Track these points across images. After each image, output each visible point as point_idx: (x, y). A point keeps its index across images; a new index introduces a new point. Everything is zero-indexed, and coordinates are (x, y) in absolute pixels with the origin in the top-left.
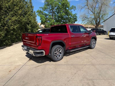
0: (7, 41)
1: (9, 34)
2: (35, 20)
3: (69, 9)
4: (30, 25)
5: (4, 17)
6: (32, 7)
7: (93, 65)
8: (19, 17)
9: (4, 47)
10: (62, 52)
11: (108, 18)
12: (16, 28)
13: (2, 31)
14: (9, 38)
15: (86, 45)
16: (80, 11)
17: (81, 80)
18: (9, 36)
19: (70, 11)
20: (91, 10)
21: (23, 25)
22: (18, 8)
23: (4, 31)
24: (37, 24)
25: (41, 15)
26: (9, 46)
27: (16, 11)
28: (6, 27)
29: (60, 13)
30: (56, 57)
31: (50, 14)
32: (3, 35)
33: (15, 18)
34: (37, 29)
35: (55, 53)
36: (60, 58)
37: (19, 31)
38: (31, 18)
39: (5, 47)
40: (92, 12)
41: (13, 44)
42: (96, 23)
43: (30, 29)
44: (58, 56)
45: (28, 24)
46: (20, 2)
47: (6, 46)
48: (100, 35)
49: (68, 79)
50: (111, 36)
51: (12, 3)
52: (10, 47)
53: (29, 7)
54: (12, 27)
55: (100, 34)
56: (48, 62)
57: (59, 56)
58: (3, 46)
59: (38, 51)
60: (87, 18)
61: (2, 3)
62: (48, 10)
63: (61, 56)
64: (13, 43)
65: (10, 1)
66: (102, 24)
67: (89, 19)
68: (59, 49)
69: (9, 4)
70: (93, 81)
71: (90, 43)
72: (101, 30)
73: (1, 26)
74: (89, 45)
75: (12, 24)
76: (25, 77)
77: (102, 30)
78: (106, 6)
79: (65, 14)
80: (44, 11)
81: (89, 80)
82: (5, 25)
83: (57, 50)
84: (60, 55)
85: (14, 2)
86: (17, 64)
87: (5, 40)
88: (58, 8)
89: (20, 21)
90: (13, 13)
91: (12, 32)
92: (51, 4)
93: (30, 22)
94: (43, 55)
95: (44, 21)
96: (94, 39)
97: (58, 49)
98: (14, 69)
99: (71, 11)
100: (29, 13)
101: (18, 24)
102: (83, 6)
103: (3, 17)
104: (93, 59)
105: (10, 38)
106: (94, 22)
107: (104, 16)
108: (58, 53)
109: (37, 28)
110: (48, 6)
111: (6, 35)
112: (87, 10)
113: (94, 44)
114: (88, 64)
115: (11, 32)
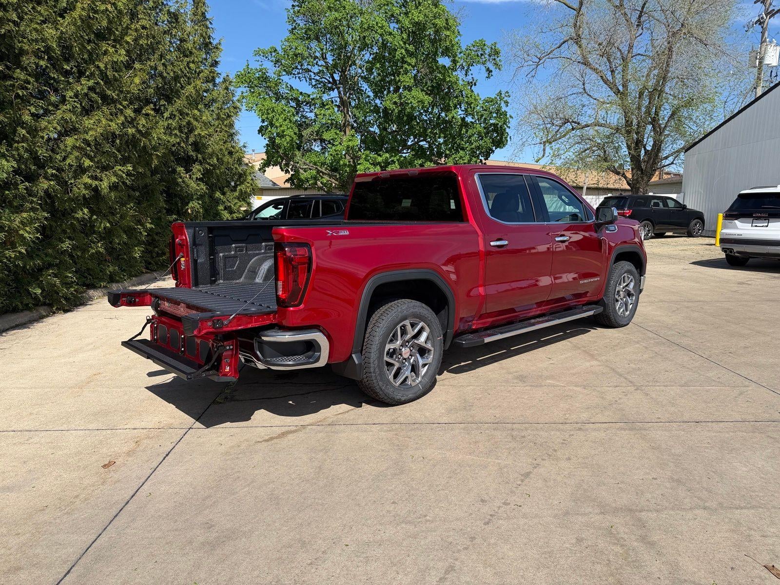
0: (50, 278)
1: (64, 232)
2: (231, 135)
3: (454, 62)
4: (196, 167)
5: (36, 117)
6: (207, 45)
7: (631, 424)
8: (129, 112)
9: (35, 314)
10: (429, 346)
11: (714, 125)
12: (113, 187)
13: (18, 209)
14: (64, 252)
15: (581, 300)
16: (532, 75)
17: (567, 513)
18: (66, 245)
19: (459, 74)
20: (604, 68)
21: (154, 172)
22: (121, 56)
23: (33, 209)
24: (240, 161)
25: (268, 104)
26: (66, 311)
27: (110, 73)
28: (44, 184)
29: (397, 90)
30: (396, 376)
31: (325, 97)
32: (28, 234)
33: (104, 121)
34: (244, 197)
35: (391, 354)
36: (416, 382)
37: (131, 209)
38: (205, 124)
39: (40, 318)
40: (611, 85)
41: (91, 299)
42: (635, 160)
43: (201, 197)
44: (407, 372)
45: (187, 162)
46: (133, 16)
47: (42, 311)
48: (660, 235)
49: (485, 509)
50: (737, 248)
51: (86, 22)
52: (69, 314)
53: (189, 45)
54: (86, 179)
55: (659, 229)
56: (344, 407)
57: (414, 369)
58: (27, 308)
59: (287, 337)
60: (578, 126)
61: (21, 18)
62: (316, 69)
63: (424, 371)
64: (91, 292)
65: (71, 7)
66: (672, 169)
67: (591, 132)
68: (413, 325)
69: (66, 25)
70: (640, 520)
71: (604, 288)
72: (665, 205)
73: (16, 172)
74: (596, 303)
75: (87, 163)
76: (209, 496)
77: (671, 204)
78: (700, 47)
79: (428, 99)
80: (285, 78)
81: (616, 511)
82: (41, 165)
83: (404, 332)
84: (421, 362)
85: (96, 12)
86: (143, 425)
87: (40, 270)
88: (378, 58)
89: (132, 142)
90: (91, 89)
91: (83, 213)
92: (335, 30)
93: (198, 146)
94: (317, 360)
95: (284, 142)
96: (627, 265)
97: (407, 323)
98: (129, 454)
99: (469, 78)
100: (190, 90)
101: (125, 161)
102: (547, 41)
103: (27, 118)
104: (632, 389)
105: (71, 256)
106: (624, 151)
107: (684, 113)
108: (406, 352)
109: (243, 187)
110: (314, 44)
111: (47, 234)
112: (577, 69)
113: (629, 294)
114: (600, 418)
115: (79, 215)
